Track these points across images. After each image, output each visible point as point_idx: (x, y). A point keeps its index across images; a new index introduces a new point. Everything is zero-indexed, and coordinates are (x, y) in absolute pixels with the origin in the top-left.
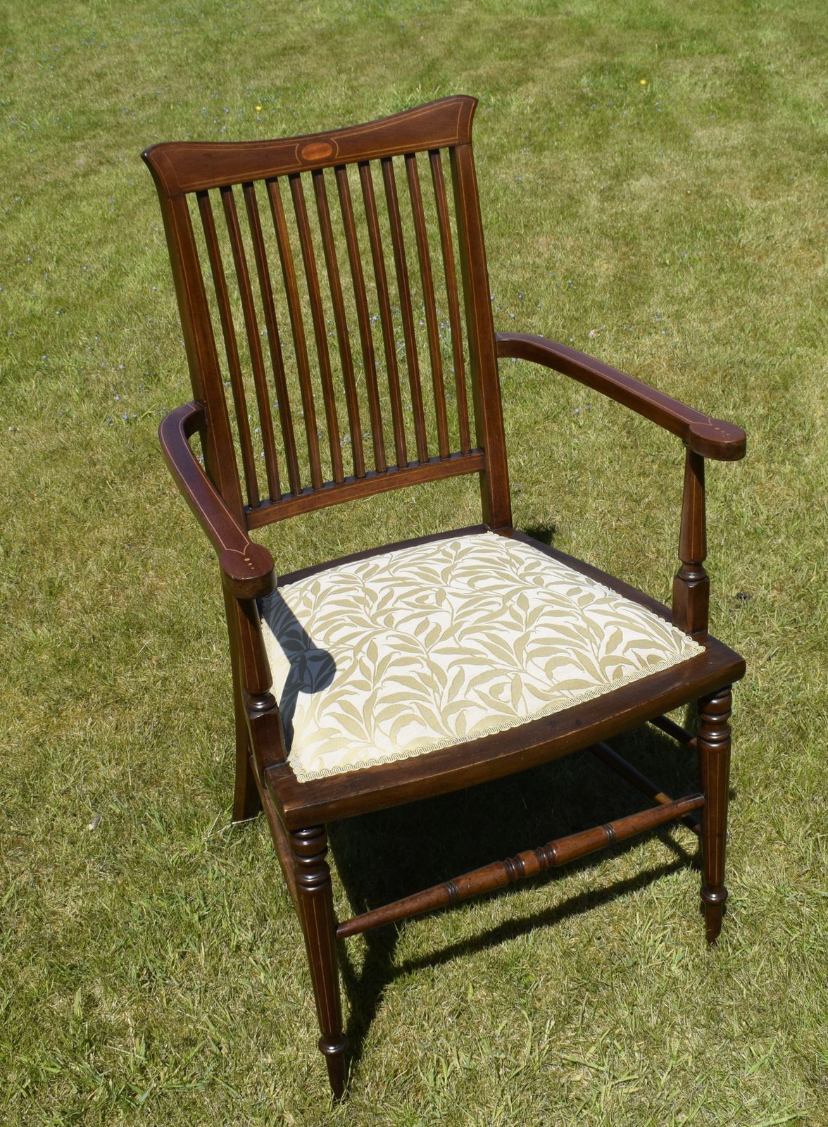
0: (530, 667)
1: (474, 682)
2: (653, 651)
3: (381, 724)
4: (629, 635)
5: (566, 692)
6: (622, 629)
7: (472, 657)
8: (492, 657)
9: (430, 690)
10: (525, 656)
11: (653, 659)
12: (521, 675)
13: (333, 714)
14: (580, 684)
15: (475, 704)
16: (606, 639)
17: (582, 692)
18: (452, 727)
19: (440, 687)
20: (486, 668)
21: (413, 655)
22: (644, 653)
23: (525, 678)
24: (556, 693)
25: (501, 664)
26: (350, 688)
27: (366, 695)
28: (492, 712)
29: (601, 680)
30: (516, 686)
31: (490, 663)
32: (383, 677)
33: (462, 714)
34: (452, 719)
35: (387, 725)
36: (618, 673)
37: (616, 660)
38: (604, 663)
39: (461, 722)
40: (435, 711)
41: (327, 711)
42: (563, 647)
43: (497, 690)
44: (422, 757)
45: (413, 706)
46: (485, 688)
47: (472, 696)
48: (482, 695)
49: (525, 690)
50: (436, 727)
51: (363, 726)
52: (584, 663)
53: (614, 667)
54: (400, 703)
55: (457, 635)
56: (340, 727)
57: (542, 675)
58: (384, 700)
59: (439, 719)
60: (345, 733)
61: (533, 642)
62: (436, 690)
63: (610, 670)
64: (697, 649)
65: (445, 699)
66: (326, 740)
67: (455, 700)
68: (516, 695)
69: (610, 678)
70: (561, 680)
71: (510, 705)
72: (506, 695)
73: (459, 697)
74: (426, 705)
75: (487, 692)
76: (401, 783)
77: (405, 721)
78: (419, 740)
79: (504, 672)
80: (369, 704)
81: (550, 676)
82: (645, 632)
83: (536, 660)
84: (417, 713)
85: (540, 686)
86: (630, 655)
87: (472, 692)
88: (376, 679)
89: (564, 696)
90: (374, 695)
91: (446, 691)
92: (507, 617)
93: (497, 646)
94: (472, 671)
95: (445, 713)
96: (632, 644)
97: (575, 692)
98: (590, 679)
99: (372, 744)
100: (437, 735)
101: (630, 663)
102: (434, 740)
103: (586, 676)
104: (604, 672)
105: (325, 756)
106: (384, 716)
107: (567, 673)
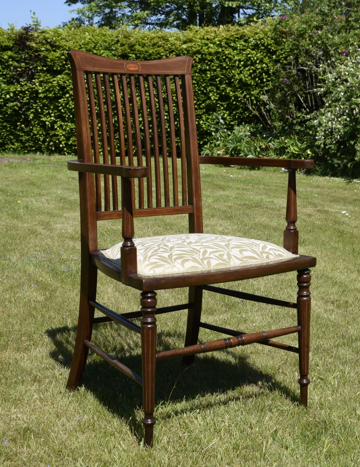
0: (233, 251)
1: (211, 253)
3: (177, 261)
4: (269, 247)
5: (248, 260)
6: (266, 245)
7: (209, 247)
9: (194, 253)
10: (230, 248)
12: (230, 252)
15: (214, 258)
16: (261, 246)
17: (255, 261)
18: (206, 264)
19: (198, 253)
20: (215, 250)
21: (184, 246)
22: (277, 253)
23: (232, 254)
24: (245, 259)
25: (221, 249)
26: (159, 252)
27: (168, 254)
28: (221, 261)
29: (261, 258)
30: (229, 255)
31: (217, 249)
32: (173, 250)
33: (209, 261)
34: (205, 262)
35: (179, 261)
36: (267, 257)
37: (266, 253)
38: (262, 253)
39: (209, 263)
40: (198, 259)
42: (245, 247)
43: (222, 255)
45: (189, 257)
46: (217, 254)
47: (212, 256)
48: (216, 256)
49: (232, 256)
50: (199, 263)
51: (170, 261)
52: (254, 252)
54: (183, 256)
56: (159, 261)
57: (239, 253)
58: (176, 255)
59: (200, 261)
60: (162, 263)
61: (232, 245)
63: (265, 255)
64: (296, 256)
65: (201, 256)
66: (155, 265)
67: (206, 256)
68: (229, 258)
69: (265, 258)
70: (246, 255)
71: (227, 260)
72: (225, 257)
74: (194, 257)
75: (218, 256)
77: (186, 261)
78: (193, 267)
79: (223, 251)
80: (170, 256)
81: (242, 254)
82: (275, 247)
83: (235, 249)
84: (191, 259)
85: (238, 256)
86: (271, 252)
88: (170, 250)
90: (171, 254)
91: (201, 254)
93: (218, 245)
94: (210, 250)
95: (202, 260)
96: (271, 249)
97: (252, 260)
98: (257, 257)
99: (174, 266)
100: (200, 266)
101: (272, 254)
102: (199, 268)
103: (255, 256)
104: (262, 256)
105: (155, 269)
106: (177, 259)
107: (248, 254)
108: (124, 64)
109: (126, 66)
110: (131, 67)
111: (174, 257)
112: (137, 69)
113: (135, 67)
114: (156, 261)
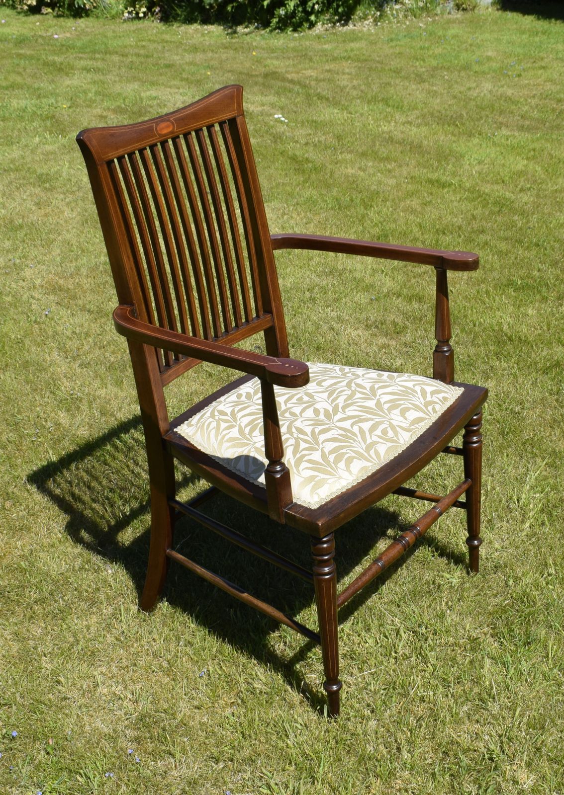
0: (392, 416)
1: (370, 431)
2: (444, 395)
3: (338, 465)
4: (429, 389)
5: (416, 425)
6: (423, 386)
7: (359, 420)
8: (369, 416)
9: (352, 441)
10: (386, 411)
11: (446, 399)
12: (391, 421)
13: (307, 468)
14: (420, 420)
15: (379, 442)
17: (424, 424)
18: (374, 457)
19: (355, 438)
21: (327, 426)
22: (441, 396)
23: (395, 423)
24: (412, 427)
25: (378, 419)
26: (304, 452)
27: (318, 453)
28: (389, 444)
29: (429, 415)
30: (392, 427)
31: (372, 419)
32: (320, 442)
33: (375, 450)
34: (372, 452)
35: (342, 465)
36: (434, 410)
37: (430, 403)
38: (427, 404)
39: (377, 453)
40: (362, 451)
41: (301, 468)
42: (402, 402)
43: (385, 432)
44: (369, 477)
45: (348, 451)
46: (378, 432)
47: (375, 439)
48: (379, 437)
49: (397, 428)
50: (367, 460)
51: (329, 469)
52: (417, 408)
54: (341, 451)
55: (341, 410)
56: (316, 473)
57: (401, 419)
58: (331, 453)
59: (366, 454)
60: (322, 476)
61: (385, 403)
62: (355, 441)
63: (430, 408)
64: (460, 390)
65: (362, 443)
66: (313, 483)
69: (432, 413)
70: (411, 419)
71: (395, 438)
72: (391, 434)
73: (369, 441)
74: (355, 449)
75: (381, 434)
76: (371, 492)
77: (349, 461)
78: (362, 469)
79: (381, 423)
80: (324, 457)
81: (406, 419)
83: (394, 412)
84: (353, 454)
85: (404, 425)
86: (435, 399)
87: (373, 436)
88: (317, 444)
90: (323, 452)
91: (360, 439)
93: (367, 410)
94: (366, 426)
95: (368, 451)
96: (433, 393)
97: (420, 424)
98: (424, 415)
99: (340, 478)
100: (370, 464)
101: (437, 403)
102: (369, 467)
103: (421, 415)
104: (428, 411)
105: (319, 491)
106: (337, 460)
107: (412, 415)
108: (152, 127)
109: (156, 129)
110: (163, 129)
111: (332, 458)
112: (170, 129)
113: (168, 127)
114: (310, 473)
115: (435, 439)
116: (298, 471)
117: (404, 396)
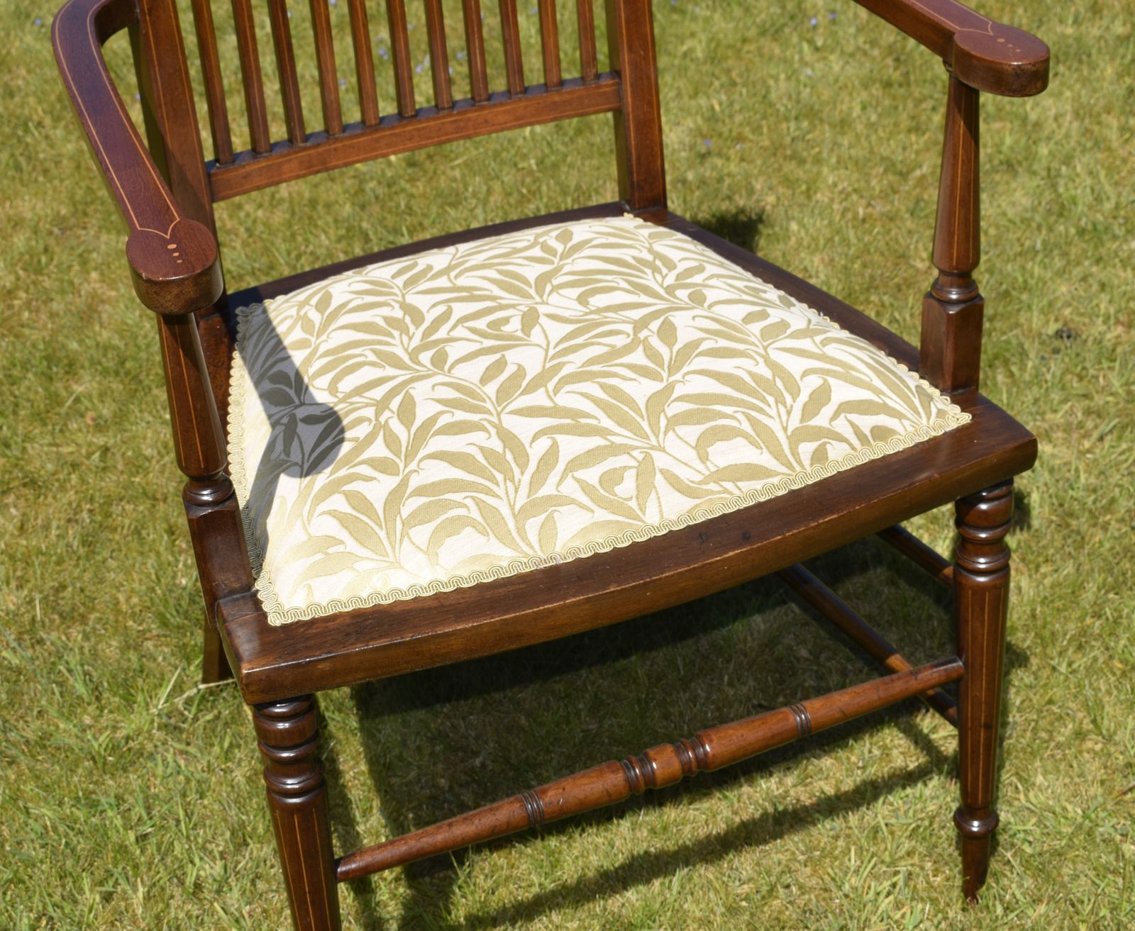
0: (670, 442)
1: (574, 464)
2: (883, 420)
3: (412, 532)
4: (842, 392)
5: (729, 485)
6: (831, 381)
7: (576, 424)
8: (606, 423)
9: (499, 477)
10: (663, 422)
11: (881, 433)
12: (654, 454)
13: (332, 513)
14: (754, 472)
15: (573, 502)
16: (804, 397)
17: (758, 485)
18: (533, 538)
19: (516, 470)
20: (597, 441)
21: (475, 417)
22: (866, 423)
23: (660, 460)
24: (713, 486)
25: (622, 436)
26: (365, 470)
27: (389, 482)
28: (602, 515)
29: (790, 466)
30: (645, 472)
31: (603, 432)
32: (421, 454)
33: (550, 518)
34: (533, 525)
35: (422, 533)
36: (819, 456)
37: (818, 433)
38: (797, 437)
39: (548, 530)
40: (505, 511)
41: (323, 507)
42: (728, 410)
43: (611, 478)
44: (480, 587)
45: (469, 502)
46: (592, 475)
47: (570, 488)
48: (585, 487)
49: (659, 476)
50: (505, 538)
51: (382, 534)
52: (763, 437)
53: (814, 445)
54: (448, 496)
55: (551, 385)
56: (343, 535)
57: (690, 455)
58: (419, 492)
59: (511, 524)
60: (351, 545)
61: (680, 399)
62: (509, 477)
63: (807, 449)
64: (957, 417)
65: (524, 491)
66: (319, 556)
67: (541, 492)
68: (645, 487)
69: (807, 463)
70: (722, 464)
71: (633, 504)
72: (627, 487)
73: (547, 490)
74: (491, 501)
75: (594, 481)
77: (455, 526)
78: (475, 559)
79: (625, 449)
80: (395, 497)
81: (704, 458)
82: (868, 386)
83: (683, 430)
84: (475, 514)
85: (685, 474)
86: (841, 426)
87: (569, 481)
88: (409, 456)
89: (726, 491)
90: (404, 483)
91: (526, 478)
92: (638, 357)
93: (616, 404)
94: (571, 446)
95: (522, 515)
96: (846, 407)
97: (746, 486)
98: (772, 463)
99: (396, 565)
101: (841, 439)
103: (765, 458)
104: (795, 454)
106: (418, 518)
107: (729, 453)
111: (410, 506)
114: (330, 527)
115: (746, 538)
116: (311, 513)
117: (752, 392)
